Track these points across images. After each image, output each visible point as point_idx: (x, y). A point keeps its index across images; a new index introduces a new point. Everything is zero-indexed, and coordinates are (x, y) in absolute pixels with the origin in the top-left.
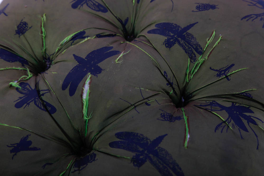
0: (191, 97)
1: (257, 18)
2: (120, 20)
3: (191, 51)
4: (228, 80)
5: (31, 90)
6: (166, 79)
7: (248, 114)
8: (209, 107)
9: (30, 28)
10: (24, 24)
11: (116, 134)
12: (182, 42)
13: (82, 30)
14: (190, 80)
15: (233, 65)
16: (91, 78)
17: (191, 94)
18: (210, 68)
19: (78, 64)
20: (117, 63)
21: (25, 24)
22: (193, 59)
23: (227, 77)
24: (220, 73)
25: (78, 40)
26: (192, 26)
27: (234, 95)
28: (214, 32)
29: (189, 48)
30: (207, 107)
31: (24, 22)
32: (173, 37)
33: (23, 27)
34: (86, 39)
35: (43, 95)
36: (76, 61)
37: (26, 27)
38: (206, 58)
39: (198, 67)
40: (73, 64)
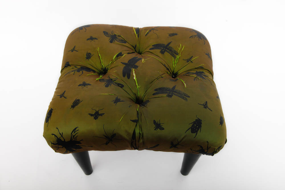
0: (177, 74)
1: (195, 37)
2: (133, 47)
3: (173, 54)
4: (192, 63)
6: (166, 67)
7: (203, 74)
8: (187, 74)
9: (93, 55)
11: (154, 90)
12: (168, 51)
13: (120, 52)
14: (175, 67)
15: (192, 57)
16: (134, 70)
17: (177, 72)
18: (183, 60)
20: (143, 62)
21: (90, 54)
22: (175, 57)
23: (191, 62)
24: (188, 60)
25: (120, 57)
26: (170, 43)
27: (196, 68)
28: (181, 45)
29: (172, 53)
30: (187, 75)
32: (163, 49)
34: (124, 55)
38: (180, 56)
39: (178, 60)
40: (122, 66)
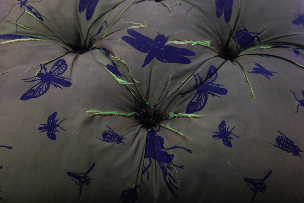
5: (198, 93)
9: (109, 128)
10: (106, 137)
19: (155, 58)
20: (147, 26)
21: (105, 134)
31: (103, 136)
33: (110, 137)
35: (201, 79)
36: (151, 61)
37: (109, 134)
